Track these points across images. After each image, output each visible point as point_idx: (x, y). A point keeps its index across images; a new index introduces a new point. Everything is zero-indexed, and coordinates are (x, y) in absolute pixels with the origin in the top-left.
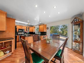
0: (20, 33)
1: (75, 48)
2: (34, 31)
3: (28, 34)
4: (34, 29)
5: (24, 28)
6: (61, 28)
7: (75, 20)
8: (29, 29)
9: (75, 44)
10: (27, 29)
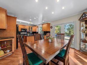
0: (23, 33)
1: (84, 49)
2: (37, 31)
3: (31, 34)
4: (37, 29)
5: (27, 27)
6: (67, 27)
7: (84, 15)
8: (31, 29)
9: (84, 44)
10: (29, 29)
